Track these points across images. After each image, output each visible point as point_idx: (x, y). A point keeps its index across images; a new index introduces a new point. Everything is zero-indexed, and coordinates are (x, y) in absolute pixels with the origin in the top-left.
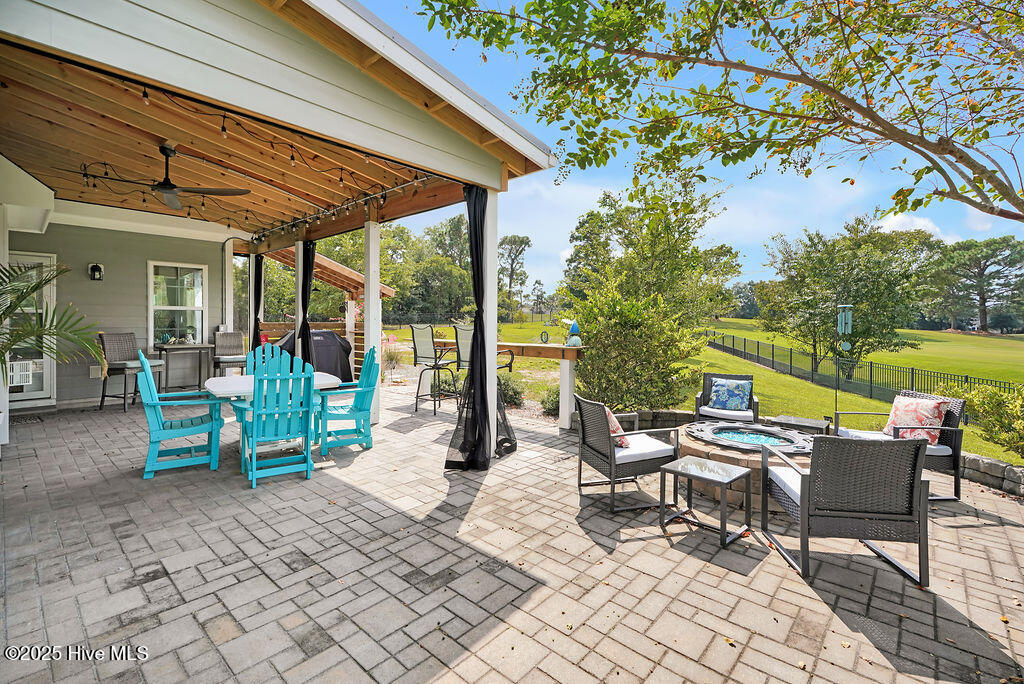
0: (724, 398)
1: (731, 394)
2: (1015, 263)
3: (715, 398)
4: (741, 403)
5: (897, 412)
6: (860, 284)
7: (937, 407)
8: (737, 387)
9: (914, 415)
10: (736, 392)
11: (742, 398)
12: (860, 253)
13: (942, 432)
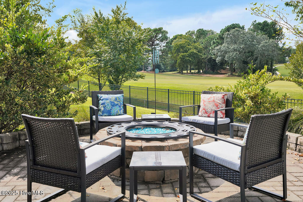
0: (109, 108)
1: (113, 105)
2: (163, 40)
3: (102, 109)
4: (120, 110)
5: (205, 103)
6: (122, 43)
7: (223, 98)
8: (116, 99)
9: (213, 103)
10: (116, 103)
11: (120, 106)
12: (120, 26)
13: (226, 110)
